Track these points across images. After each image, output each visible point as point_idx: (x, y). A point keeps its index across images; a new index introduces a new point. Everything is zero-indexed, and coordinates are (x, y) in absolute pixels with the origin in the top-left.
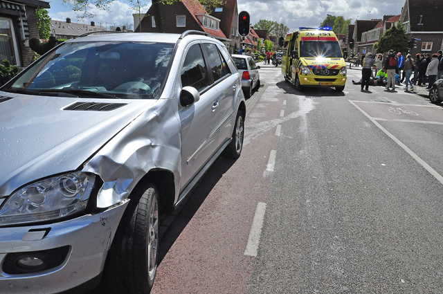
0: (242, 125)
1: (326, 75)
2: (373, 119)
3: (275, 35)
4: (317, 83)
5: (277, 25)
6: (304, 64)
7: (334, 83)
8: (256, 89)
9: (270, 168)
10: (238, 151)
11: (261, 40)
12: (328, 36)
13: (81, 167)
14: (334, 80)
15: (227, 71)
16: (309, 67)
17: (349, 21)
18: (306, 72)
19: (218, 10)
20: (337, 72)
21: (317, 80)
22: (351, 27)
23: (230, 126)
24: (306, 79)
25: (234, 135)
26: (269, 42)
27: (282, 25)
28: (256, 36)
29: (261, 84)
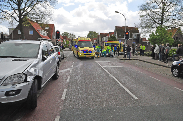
0: (59, 68)
1: (88, 53)
2: (102, 67)
3: (70, 38)
4: (85, 56)
5: (71, 34)
6: (80, 49)
7: (91, 56)
8: (63, 59)
9: (68, 81)
10: (58, 77)
11: (65, 40)
12: (88, 40)
13: (23, 72)
14: (90, 55)
15: (53, 52)
16: (82, 50)
17: (98, 33)
18: (80, 52)
19: (46, 28)
20: (92, 52)
21: (85, 55)
22: (99, 36)
23: (55, 69)
24: (81, 55)
25: (56, 71)
26: (68, 41)
27: (73, 34)
28: (62, 38)
29: (65, 57)
